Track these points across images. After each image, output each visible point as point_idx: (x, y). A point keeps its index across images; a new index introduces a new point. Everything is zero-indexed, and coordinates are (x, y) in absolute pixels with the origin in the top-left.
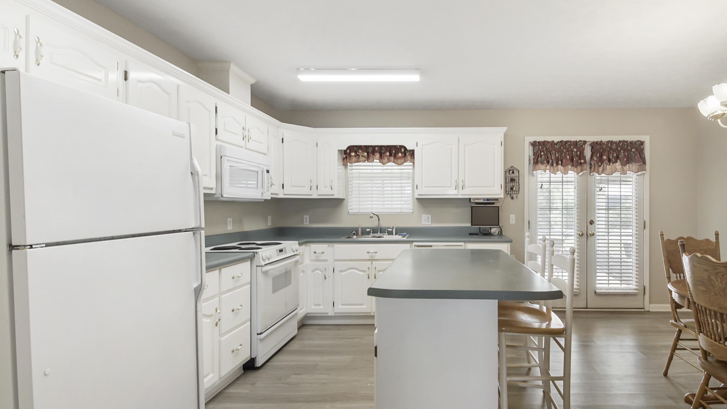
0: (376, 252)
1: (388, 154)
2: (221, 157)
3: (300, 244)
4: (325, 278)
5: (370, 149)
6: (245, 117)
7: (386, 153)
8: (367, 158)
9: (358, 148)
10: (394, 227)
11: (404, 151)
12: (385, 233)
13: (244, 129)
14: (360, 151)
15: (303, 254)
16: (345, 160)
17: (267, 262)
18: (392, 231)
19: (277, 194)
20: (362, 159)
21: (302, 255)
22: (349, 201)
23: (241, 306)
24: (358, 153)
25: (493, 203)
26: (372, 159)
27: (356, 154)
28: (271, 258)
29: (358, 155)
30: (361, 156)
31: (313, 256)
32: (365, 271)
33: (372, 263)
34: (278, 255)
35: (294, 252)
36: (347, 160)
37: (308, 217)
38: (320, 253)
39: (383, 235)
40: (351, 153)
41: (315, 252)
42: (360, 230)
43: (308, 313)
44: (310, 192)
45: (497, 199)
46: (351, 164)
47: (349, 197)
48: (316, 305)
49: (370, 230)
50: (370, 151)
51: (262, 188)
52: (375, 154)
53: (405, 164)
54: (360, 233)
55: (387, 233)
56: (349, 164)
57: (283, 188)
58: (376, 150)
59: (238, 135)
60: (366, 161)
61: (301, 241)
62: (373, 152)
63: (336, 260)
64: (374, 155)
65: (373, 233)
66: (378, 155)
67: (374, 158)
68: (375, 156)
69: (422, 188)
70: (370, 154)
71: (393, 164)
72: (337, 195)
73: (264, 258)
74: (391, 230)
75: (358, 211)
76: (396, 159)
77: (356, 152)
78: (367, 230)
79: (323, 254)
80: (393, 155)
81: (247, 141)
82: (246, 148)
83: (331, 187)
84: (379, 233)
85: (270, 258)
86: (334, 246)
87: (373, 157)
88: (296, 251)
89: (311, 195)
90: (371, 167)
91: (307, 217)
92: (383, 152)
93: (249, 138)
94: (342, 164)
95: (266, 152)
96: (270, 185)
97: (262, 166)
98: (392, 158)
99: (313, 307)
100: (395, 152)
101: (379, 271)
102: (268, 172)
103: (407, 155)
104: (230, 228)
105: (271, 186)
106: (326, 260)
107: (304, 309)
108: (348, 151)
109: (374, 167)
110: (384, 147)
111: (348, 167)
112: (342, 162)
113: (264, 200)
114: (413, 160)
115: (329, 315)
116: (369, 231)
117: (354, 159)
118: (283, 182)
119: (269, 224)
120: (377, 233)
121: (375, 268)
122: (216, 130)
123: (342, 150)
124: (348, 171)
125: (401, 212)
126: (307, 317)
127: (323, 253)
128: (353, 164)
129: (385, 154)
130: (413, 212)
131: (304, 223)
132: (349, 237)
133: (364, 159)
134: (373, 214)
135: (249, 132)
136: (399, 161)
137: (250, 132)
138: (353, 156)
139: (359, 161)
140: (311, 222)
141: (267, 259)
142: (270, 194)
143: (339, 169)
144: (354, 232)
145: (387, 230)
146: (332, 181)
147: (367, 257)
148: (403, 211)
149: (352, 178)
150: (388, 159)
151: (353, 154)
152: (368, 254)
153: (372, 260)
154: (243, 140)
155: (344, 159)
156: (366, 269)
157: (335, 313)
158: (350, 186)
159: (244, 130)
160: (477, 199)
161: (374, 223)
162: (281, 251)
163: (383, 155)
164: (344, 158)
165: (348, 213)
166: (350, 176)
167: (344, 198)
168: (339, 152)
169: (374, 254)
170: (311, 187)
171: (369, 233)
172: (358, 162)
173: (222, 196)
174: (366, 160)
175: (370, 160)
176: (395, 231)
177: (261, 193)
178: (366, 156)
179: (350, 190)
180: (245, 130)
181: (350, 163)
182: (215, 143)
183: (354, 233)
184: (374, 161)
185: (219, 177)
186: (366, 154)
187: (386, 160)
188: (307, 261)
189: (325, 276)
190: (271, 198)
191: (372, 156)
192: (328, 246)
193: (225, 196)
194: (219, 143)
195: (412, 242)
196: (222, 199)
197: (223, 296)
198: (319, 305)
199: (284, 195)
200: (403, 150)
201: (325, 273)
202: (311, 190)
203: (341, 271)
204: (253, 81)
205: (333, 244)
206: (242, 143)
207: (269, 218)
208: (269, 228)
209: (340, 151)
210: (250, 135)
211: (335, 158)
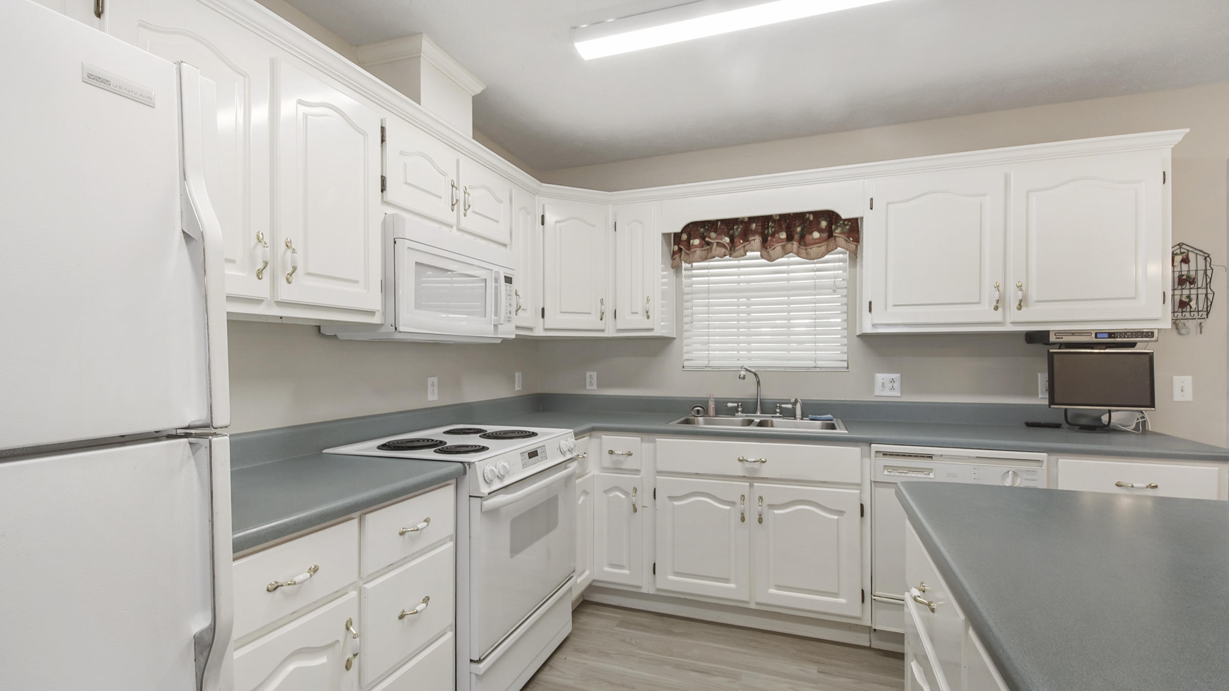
0: (763, 460)
1: (783, 235)
2: (395, 242)
3: (577, 435)
4: (635, 510)
5: (737, 229)
6: (458, 161)
7: (778, 233)
8: (730, 250)
9: (707, 229)
10: (799, 400)
11: (826, 227)
12: (776, 413)
13: (455, 185)
14: (713, 235)
15: (585, 455)
16: (677, 256)
17: (497, 485)
18: (794, 409)
19: (530, 329)
20: (716, 250)
21: (584, 457)
22: (685, 342)
23: (426, 600)
24: (707, 239)
25: (1133, 345)
26: (742, 251)
27: (703, 242)
28: (506, 477)
29: (708, 244)
30: (715, 244)
31: (607, 460)
32: (732, 503)
33: (751, 486)
34: (525, 466)
35: (563, 453)
36: (680, 256)
37: (594, 374)
38: (622, 454)
39: (773, 417)
40: (691, 241)
41: (611, 452)
42: (712, 406)
43: (594, 581)
44: (600, 325)
45: (1150, 334)
46: (689, 266)
47: (685, 334)
48: (612, 566)
49: (736, 405)
50: (736, 234)
51: (496, 315)
52: (751, 239)
53: (827, 257)
54: (712, 411)
55: (780, 413)
56: (684, 265)
57: (543, 316)
58: (752, 230)
59: (440, 197)
60: (728, 257)
61: (580, 428)
62: (746, 235)
63: (660, 473)
64: (748, 241)
65: (743, 412)
66: (757, 241)
67: (746, 248)
68: (750, 243)
69: (886, 308)
70: (736, 240)
71: (798, 259)
72: (660, 329)
73: (489, 476)
74: (790, 406)
75: (705, 363)
76: (805, 245)
77: (703, 238)
78: (730, 405)
79: (630, 457)
80: (797, 237)
81: (462, 211)
82: (459, 229)
83: (647, 312)
84: (759, 414)
85: (503, 476)
86: (654, 442)
87: (744, 246)
88: (568, 451)
89: (603, 331)
90: (736, 270)
91: (592, 376)
92: (770, 232)
93: (467, 207)
94: (669, 265)
95: (506, 240)
96: (514, 308)
97: (496, 269)
98: (795, 244)
99: (607, 569)
100: (802, 230)
101: (772, 506)
102: (508, 280)
103: (834, 235)
104: (433, 397)
105: (517, 311)
106: (637, 471)
107: (587, 573)
108: (684, 237)
109: (742, 269)
110: (772, 222)
111: (683, 272)
112: (669, 261)
113: (501, 339)
114: (853, 246)
115: (644, 590)
116: (732, 408)
117: (699, 252)
118: (544, 303)
119: (518, 387)
120: (755, 412)
121: (761, 498)
122: (383, 180)
123: (669, 234)
124: (683, 279)
125: (815, 367)
126: (592, 588)
127: (630, 454)
128: (695, 264)
129: (777, 235)
130: (848, 368)
131: (588, 387)
132: (687, 422)
133: (723, 250)
134: (747, 370)
135: (467, 195)
136: (814, 250)
137: (469, 194)
138: (696, 247)
139: (709, 257)
140: (600, 385)
141: (496, 480)
142: (514, 328)
143: (663, 277)
144: (699, 408)
145: (780, 407)
146: (648, 301)
147: (739, 470)
148: (820, 363)
149: (692, 293)
150: (783, 247)
151: (696, 242)
152: (740, 463)
153: (751, 478)
154: (453, 211)
155: (674, 253)
156: (737, 499)
157: (658, 590)
158: (686, 312)
159: (454, 188)
160: (1073, 333)
161: (747, 391)
162: (533, 454)
163: (769, 238)
164: (673, 251)
165: (683, 367)
166: (686, 290)
167: (675, 337)
168: (665, 238)
169: (756, 465)
170: (603, 313)
171: (732, 412)
172: (705, 259)
173: (396, 328)
174: (727, 252)
175: (736, 254)
176: (802, 408)
177: (492, 325)
178: (728, 244)
179: (686, 319)
180: (456, 188)
181: (689, 263)
182: (379, 212)
183: (698, 411)
184: (746, 254)
185: (389, 287)
186: (727, 240)
187: (778, 248)
188: (593, 470)
189: (634, 505)
190: (516, 335)
191: (742, 244)
192: (642, 440)
193: (401, 329)
194: (390, 211)
195: (870, 442)
196: (398, 336)
197: (369, 586)
198: (621, 567)
199: (546, 330)
200: (824, 224)
201: (634, 498)
202: (601, 319)
203: (671, 498)
204: (478, 89)
205: (651, 437)
206: (451, 217)
207: (518, 375)
208: (515, 395)
209: (666, 236)
210: (468, 199)
211: (656, 250)
